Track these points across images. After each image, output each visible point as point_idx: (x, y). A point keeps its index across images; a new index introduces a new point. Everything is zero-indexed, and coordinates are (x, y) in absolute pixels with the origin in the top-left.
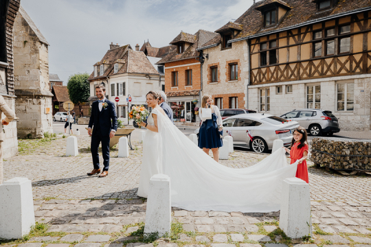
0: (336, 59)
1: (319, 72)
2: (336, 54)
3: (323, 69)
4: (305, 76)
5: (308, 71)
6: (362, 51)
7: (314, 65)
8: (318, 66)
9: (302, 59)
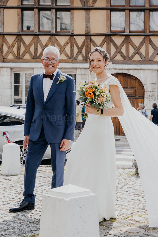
0: (53, 37)
1: (31, 54)
2: (54, 31)
3: (36, 49)
4: (10, 57)
5: (15, 49)
6: (84, 33)
7: (24, 43)
8: (30, 45)
9: (6, 31)
